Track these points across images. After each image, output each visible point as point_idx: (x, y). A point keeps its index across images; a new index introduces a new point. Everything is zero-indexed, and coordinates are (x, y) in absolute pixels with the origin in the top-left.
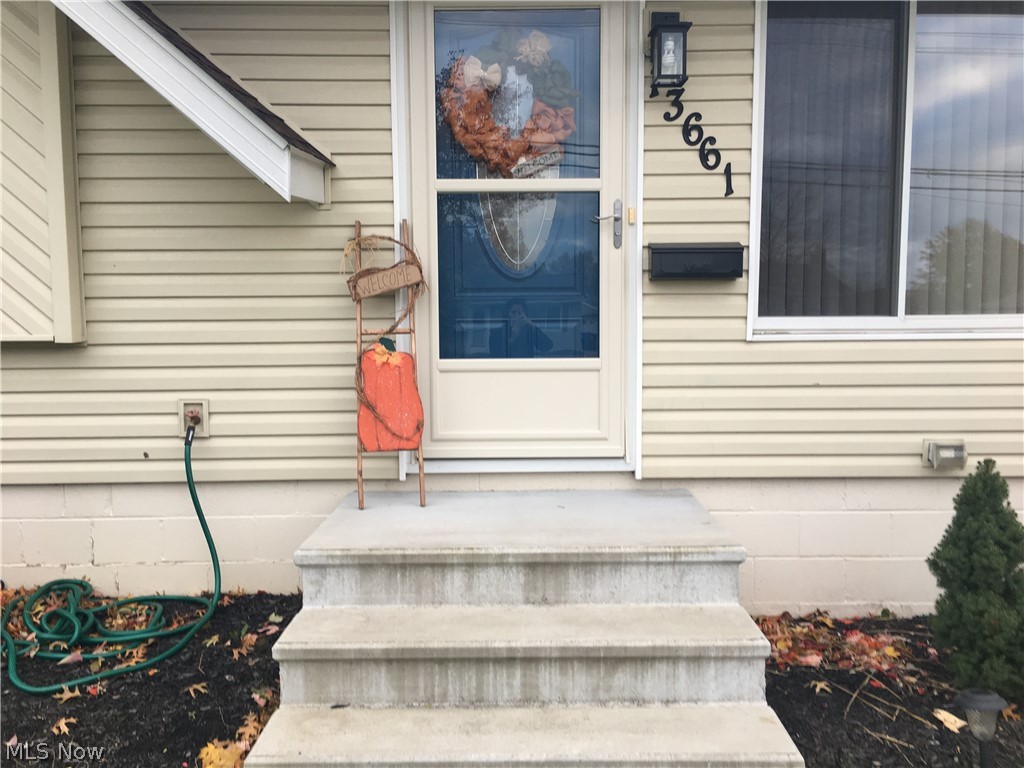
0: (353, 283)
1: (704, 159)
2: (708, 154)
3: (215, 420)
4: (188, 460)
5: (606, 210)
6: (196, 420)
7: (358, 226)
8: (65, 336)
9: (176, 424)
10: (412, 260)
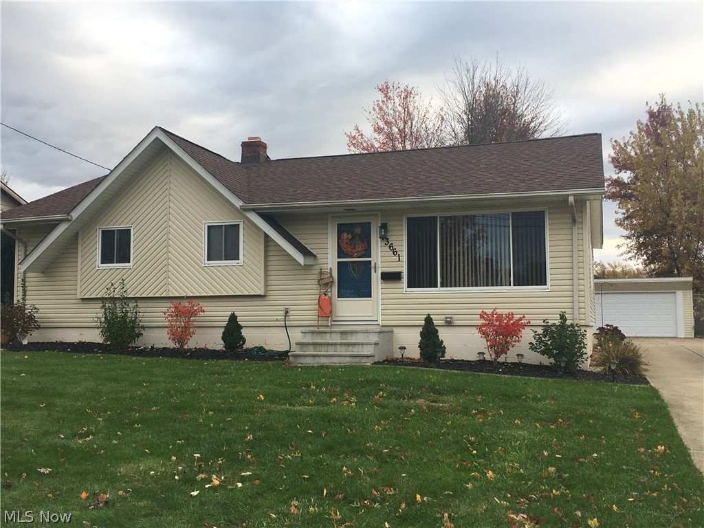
0: (319, 281)
1: (394, 253)
2: (394, 252)
3: (291, 312)
4: (285, 321)
5: (373, 265)
6: (287, 312)
7: (321, 269)
8: (263, 294)
9: (283, 313)
10: (331, 276)
